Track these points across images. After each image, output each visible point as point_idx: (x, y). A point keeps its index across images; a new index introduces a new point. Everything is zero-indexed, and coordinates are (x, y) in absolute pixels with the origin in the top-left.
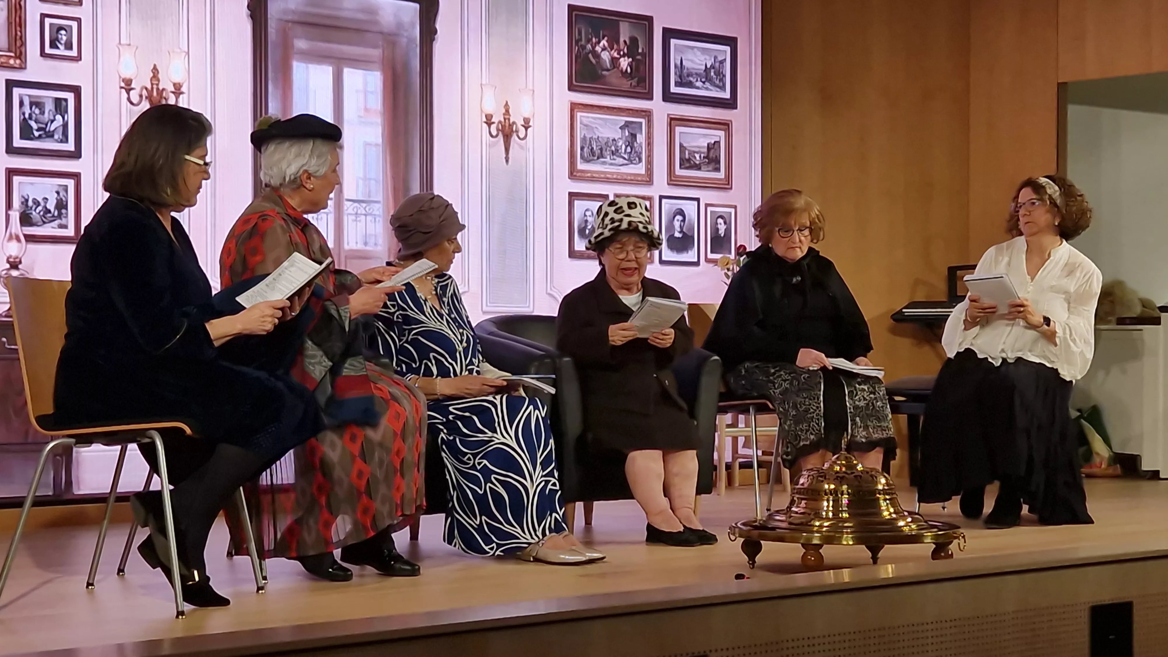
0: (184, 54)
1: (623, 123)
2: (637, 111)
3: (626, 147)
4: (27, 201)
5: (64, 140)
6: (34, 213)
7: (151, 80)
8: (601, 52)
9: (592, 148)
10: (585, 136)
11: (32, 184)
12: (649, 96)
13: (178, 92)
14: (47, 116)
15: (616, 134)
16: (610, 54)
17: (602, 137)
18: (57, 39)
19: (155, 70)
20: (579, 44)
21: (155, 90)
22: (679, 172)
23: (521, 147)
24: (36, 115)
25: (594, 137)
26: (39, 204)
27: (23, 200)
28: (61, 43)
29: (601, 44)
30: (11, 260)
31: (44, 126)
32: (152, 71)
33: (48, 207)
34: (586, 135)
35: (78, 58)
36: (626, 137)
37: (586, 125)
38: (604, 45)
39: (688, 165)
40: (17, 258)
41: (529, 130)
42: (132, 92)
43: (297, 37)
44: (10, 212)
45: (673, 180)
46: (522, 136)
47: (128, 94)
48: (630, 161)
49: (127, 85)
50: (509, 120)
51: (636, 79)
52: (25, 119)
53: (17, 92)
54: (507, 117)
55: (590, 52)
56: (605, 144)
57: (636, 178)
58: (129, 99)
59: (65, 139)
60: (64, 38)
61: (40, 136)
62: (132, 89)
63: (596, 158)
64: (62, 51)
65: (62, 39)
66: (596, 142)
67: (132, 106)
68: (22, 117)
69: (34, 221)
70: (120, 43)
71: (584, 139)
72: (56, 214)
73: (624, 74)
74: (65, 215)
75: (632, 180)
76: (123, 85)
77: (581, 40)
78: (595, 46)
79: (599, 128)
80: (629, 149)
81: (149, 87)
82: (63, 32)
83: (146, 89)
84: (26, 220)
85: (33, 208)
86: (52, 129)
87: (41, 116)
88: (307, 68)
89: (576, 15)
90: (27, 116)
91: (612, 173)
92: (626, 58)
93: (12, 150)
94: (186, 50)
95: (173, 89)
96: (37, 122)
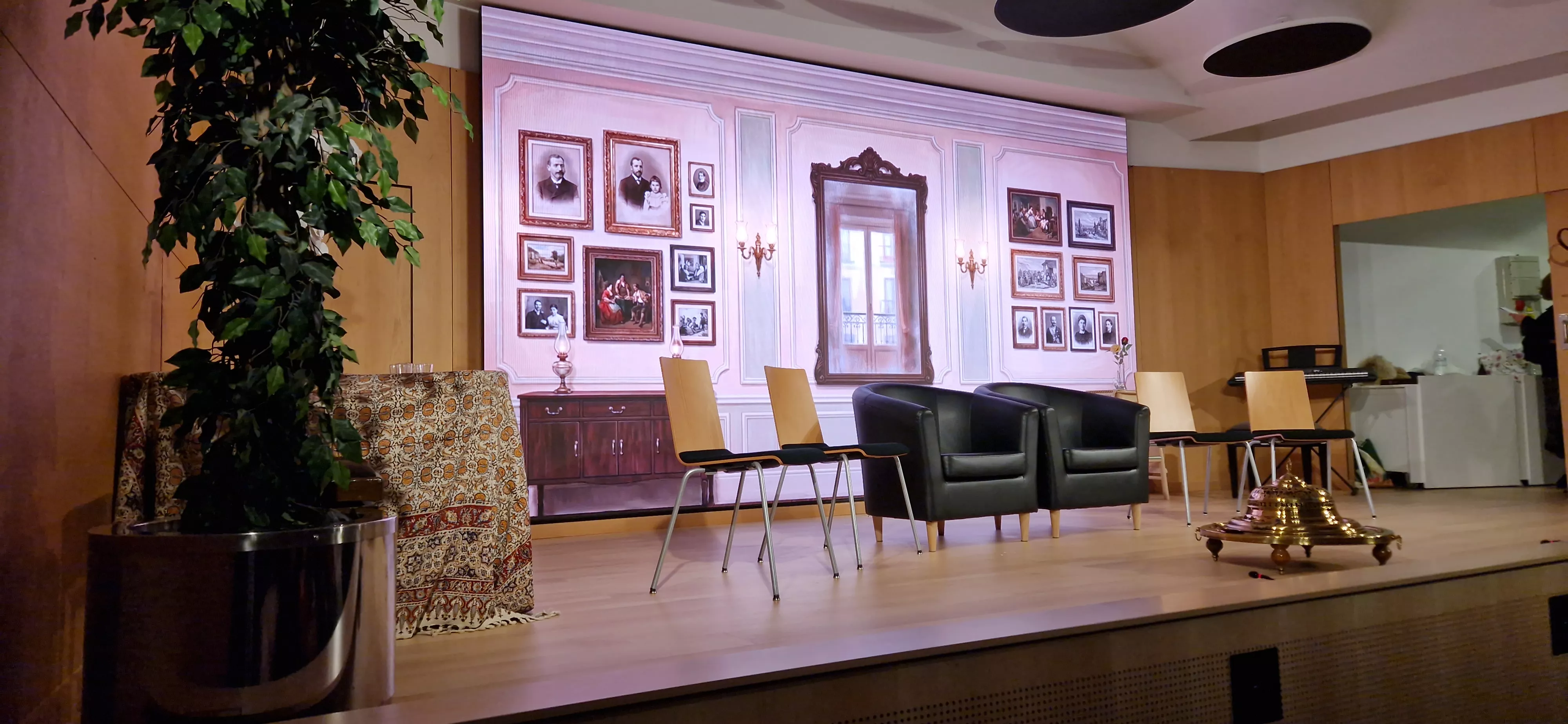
0: (774, 226)
3: (1047, 276)
7: (755, 242)
8: (1029, 217)
9: (1026, 278)
10: (1019, 270)
11: (686, 309)
13: (772, 249)
14: (695, 267)
15: (1041, 268)
16: (1034, 218)
17: (1031, 271)
18: (700, 219)
19: (758, 237)
20: (1015, 212)
21: (758, 249)
22: (1081, 292)
23: (981, 279)
24: (688, 266)
25: (1027, 271)
28: (702, 222)
29: (1029, 212)
30: (675, 357)
31: (693, 273)
32: (756, 237)
34: (1022, 270)
35: (712, 231)
37: (1021, 264)
39: (1086, 287)
40: (678, 355)
41: (987, 267)
42: (744, 251)
43: (843, 213)
45: (1077, 297)
46: (981, 272)
48: (1050, 285)
49: (742, 246)
50: (973, 261)
51: (1051, 231)
52: (681, 269)
53: (677, 252)
54: (971, 259)
55: (1022, 217)
56: (1034, 275)
58: (742, 255)
59: (705, 281)
60: (704, 218)
61: (690, 279)
62: (745, 248)
63: (1028, 284)
64: (703, 227)
66: (1028, 273)
67: (745, 260)
70: (737, 221)
71: (1020, 272)
73: (1043, 231)
76: (738, 246)
77: (1016, 210)
78: (1025, 213)
79: (1029, 265)
80: (1048, 278)
81: (755, 248)
82: (703, 215)
83: (753, 248)
84: (683, 332)
86: (698, 275)
88: (849, 232)
89: (1013, 194)
90: (683, 267)
92: (1044, 220)
93: (674, 288)
94: (775, 220)
95: (769, 248)
96: (688, 270)
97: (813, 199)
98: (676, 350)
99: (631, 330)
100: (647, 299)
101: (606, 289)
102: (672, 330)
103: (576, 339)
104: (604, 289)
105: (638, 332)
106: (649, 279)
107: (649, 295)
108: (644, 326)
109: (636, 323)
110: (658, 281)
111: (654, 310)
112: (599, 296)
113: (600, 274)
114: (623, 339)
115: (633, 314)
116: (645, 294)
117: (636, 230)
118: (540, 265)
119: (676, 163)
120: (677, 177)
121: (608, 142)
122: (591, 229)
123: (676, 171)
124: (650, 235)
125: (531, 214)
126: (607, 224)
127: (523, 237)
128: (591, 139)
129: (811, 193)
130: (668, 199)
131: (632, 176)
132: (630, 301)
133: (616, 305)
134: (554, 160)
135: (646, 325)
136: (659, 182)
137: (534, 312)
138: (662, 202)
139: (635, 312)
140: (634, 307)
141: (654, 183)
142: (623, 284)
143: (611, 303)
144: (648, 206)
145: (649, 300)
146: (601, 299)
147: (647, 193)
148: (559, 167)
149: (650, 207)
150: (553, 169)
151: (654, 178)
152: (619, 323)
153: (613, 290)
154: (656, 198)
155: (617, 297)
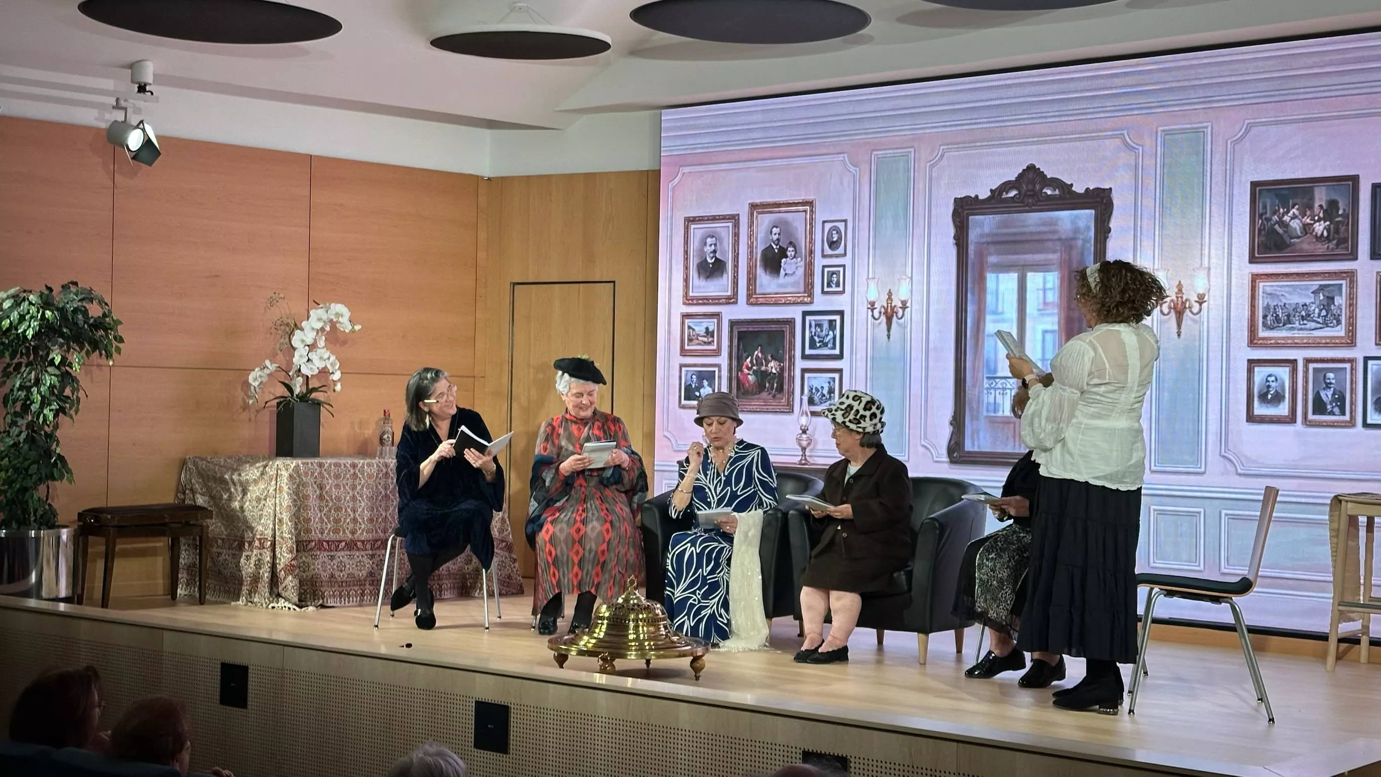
0: (908, 280)
1: (1317, 287)
2: (1335, 273)
3: (1321, 310)
4: (812, 389)
7: (887, 300)
8: (1290, 221)
9: (1278, 315)
10: (1268, 305)
11: (815, 378)
12: (1353, 256)
13: (904, 306)
14: (824, 333)
15: (1308, 299)
16: (1301, 222)
17: (1289, 304)
18: (831, 281)
19: (890, 294)
20: (1264, 217)
21: (889, 308)
23: (1195, 321)
24: (819, 332)
25: (1280, 304)
28: (833, 283)
29: (1291, 214)
30: (803, 428)
31: (823, 339)
32: (888, 294)
34: (1270, 303)
35: (843, 292)
36: (1320, 301)
37: (1269, 294)
38: (1294, 213)
40: (805, 426)
41: (1205, 305)
42: (875, 311)
43: (990, 254)
46: (1195, 311)
47: (873, 312)
48: (1326, 324)
49: (872, 306)
50: (1182, 297)
51: (1335, 242)
54: (1179, 295)
55: (1277, 222)
56: (1294, 310)
57: (1333, 341)
58: (873, 316)
59: (834, 348)
60: (835, 279)
61: (820, 346)
62: (876, 308)
63: (1281, 325)
64: (834, 289)
66: (1282, 309)
67: (875, 321)
68: (811, 335)
69: (816, 402)
70: (868, 278)
71: (1267, 308)
73: (1319, 238)
75: (1327, 343)
76: (869, 306)
77: (1266, 213)
78: (1283, 216)
79: (1286, 295)
80: (1324, 313)
81: (886, 306)
82: (835, 276)
83: (884, 307)
84: (811, 402)
86: (827, 340)
88: (998, 277)
89: (1259, 190)
90: (813, 333)
91: (1303, 338)
92: (1322, 222)
93: (805, 357)
94: (910, 275)
95: (901, 305)
96: (819, 337)
97: (955, 241)
98: (804, 420)
100: (780, 369)
101: (746, 360)
102: (801, 400)
104: (744, 360)
106: (782, 348)
107: (782, 364)
108: (776, 397)
109: (770, 394)
110: (790, 350)
112: (739, 369)
113: (741, 347)
114: (759, 410)
115: (767, 385)
116: (778, 363)
117: (773, 299)
118: (697, 342)
119: (811, 224)
120: (811, 239)
121: (752, 215)
122: (736, 303)
123: (811, 233)
124: (785, 304)
125: (691, 294)
126: (749, 296)
127: (686, 316)
128: (738, 215)
129: (953, 235)
130: (802, 263)
131: (771, 245)
132: (766, 371)
133: (753, 376)
134: (709, 241)
135: (778, 396)
136: (795, 247)
137: (690, 385)
138: (797, 268)
139: (769, 383)
140: (769, 377)
141: (790, 249)
142: (760, 355)
143: (749, 374)
144: (784, 273)
145: (782, 369)
146: (742, 371)
147: (783, 260)
148: (713, 246)
149: (786, 274)
150: (708, 249)
151: (791, 243)
152: (756, 394)
153: (751, 361)
154: (790, 264)
155: (755, 368)
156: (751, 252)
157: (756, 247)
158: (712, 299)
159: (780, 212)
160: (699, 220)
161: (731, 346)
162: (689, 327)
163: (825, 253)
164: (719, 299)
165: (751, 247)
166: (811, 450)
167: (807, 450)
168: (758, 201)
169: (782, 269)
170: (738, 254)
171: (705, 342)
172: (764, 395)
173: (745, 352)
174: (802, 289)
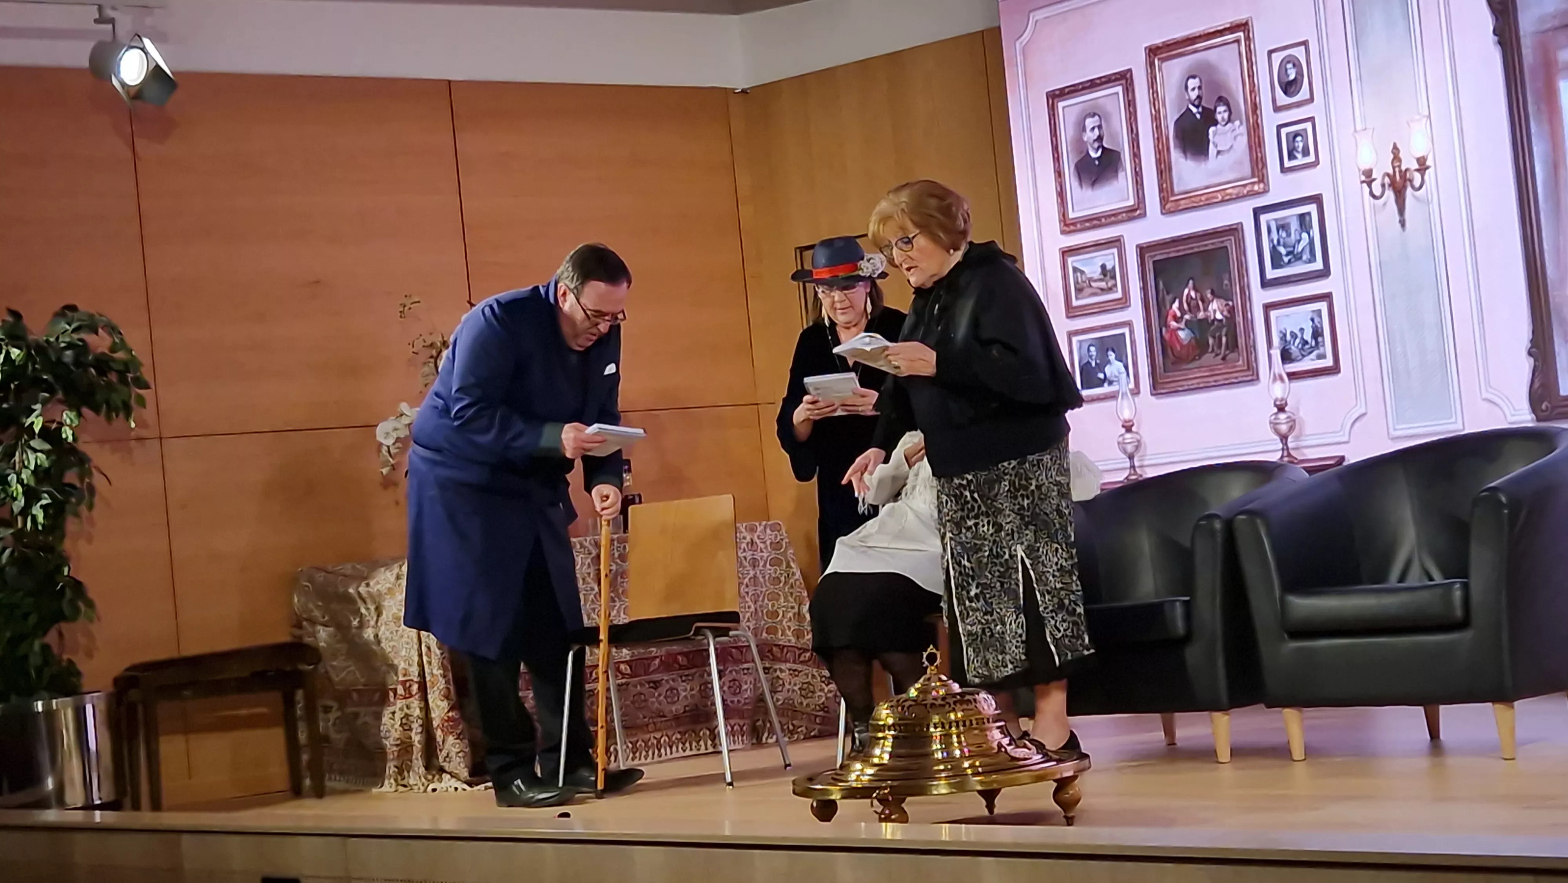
0: (1425, 119)
4: (1285, 335)
5: (1313, 259)
6: (1293, 348)
7: (1392, 163)
11: (1287, 316)
13: (1423, 167)
14: (1293, 238)
18: (1294, 149)
19: (1395, 150)
21: (1397, 174)
24: (1284, 239)
26: (1296, 337)
27: (1281, 335)
28: (1298, 152)
30: (1278, 403)
31: (1291, 249)
32: (1392, 152)
33: (1305, 337)
35: (1316, 163)
40: (1282, 400)
42: (1374, 184)
43: (1562, 47)
44: (1272, 352)
47: (1370, 187)
49: (1368, 177)
53: (1263, 218)
58: (1371, 193)
60: (1301, 145)
61: (1290, 261)
62: (1374, 180)
64: (1300, 160)
65: (1298, 147)
67: (1376, 202)
68: (1271, 245)
69: (1293, 356)
70: (1355, 131)
72: (1313, 343)
74: (1321, 344)
76: (1363, 178)
81: (1391, 171)
82: (1299, 139)
83: (1388, 175)
84: (1286, 357)
85: (1292, 343)
86: (1300, 249)
87: (1288, 240)
90: (1275, 242)
93: (1265, 283)
94: (1427, 113)
95: (1417, 166)
96: (1285, 246)
97: (1496, 38)
98: (1278, 390)
99: (1210, 367)
100: (1229, 312)
101: (1171, 307)
102: (1270, 357)
103: (1141, 395)
104: (1168, 307)
105: (1220, 369)
106: (1227, 276)
107: (1231, 303)
108: (1228, 358)
109: (1217, 355)
110: (1241, 277)
111: (1240, 328)
112: (1163, 323)
113: (1161, 287)
114: (1202, 385)
115: (1211, 341)
116: (1224, 302)
117: (1203, 198)
118: (1088, 291)
119: (1249, 60)
120: (1252, 84)
121: (1152, 64)
122: (1144, 215)
123: (1251, 76)
124: (1222, 201)
125: (1071, 215)
126: (1164, 201)
127: (1066, 253)
128: (1130, 70)
129: (1492, 28)
130: (1243, 129)
131: (1189, 109)
132: (1206, 319)
133: (1187, 331)
134: (1090, 122)
135: (1232, 356)
136: (1227, 104)
137: (1089, 362)
138: (1235, 138)
139: (1214, 337)
140: (1212, 328)
141: (1221, 109)
142: (1193, 294)
143: (1180, 329)
144: (1215, 153)
145: (1232, 310)
146: (1167, 325)
147: (1212, 130)
148: (1096, 130)
149: (1219, 152)
150: (1090, 136)
151: (1221, 100)
152: (1194, 359)
153: (1181, 308)
154: (1225, 133)
155: (1187, 317)
156: (1158, 127)
157: (1166, 117)
158: (1106, 217)
159: (1196, 51)
160: (1069, 93)
161: (1144, 289)
162: (1075, 270)
163: (1279, 103)
164: (1114, 215)
165: (1156, 118)
166: (1297, 439)
167: (1290, 439)
168: (1158, 41)
169: (1211, 146)
170: (1137, 134)
171: (1102, 289)
172: (1208, 358)
173: (1168, 293)
174: (1247, 170)
